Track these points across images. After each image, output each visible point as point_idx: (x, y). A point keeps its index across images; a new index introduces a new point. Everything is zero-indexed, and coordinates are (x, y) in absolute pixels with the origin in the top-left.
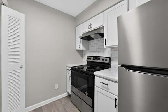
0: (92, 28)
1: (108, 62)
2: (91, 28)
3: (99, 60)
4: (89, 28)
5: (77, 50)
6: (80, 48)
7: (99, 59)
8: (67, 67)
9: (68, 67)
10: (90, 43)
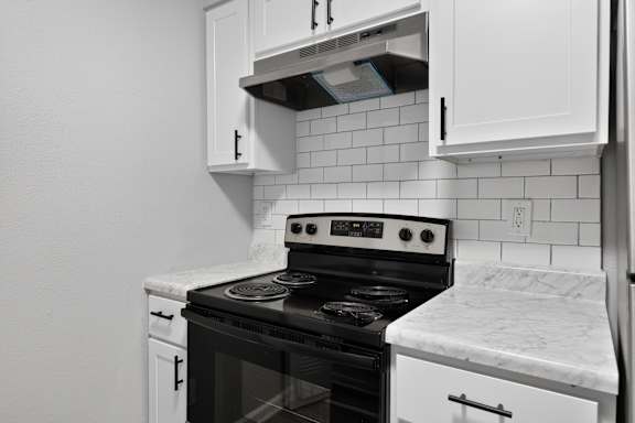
0: (335, 25)
1: (437, 248)
2: (330, 20)
3: (380, 236)
4: (314, 25)
5: (214, 175)
6: (241, 160)
7: (375, 231)
8: (149, 292)
9: (157, 294)
10: (303, 130)
